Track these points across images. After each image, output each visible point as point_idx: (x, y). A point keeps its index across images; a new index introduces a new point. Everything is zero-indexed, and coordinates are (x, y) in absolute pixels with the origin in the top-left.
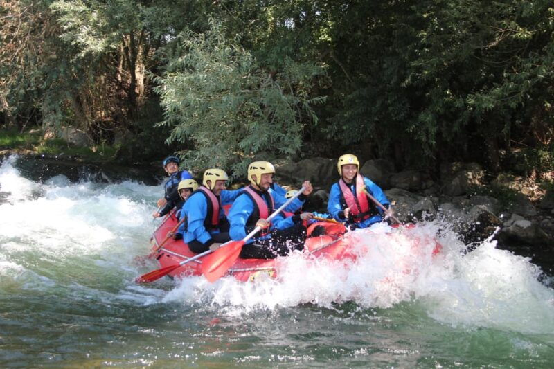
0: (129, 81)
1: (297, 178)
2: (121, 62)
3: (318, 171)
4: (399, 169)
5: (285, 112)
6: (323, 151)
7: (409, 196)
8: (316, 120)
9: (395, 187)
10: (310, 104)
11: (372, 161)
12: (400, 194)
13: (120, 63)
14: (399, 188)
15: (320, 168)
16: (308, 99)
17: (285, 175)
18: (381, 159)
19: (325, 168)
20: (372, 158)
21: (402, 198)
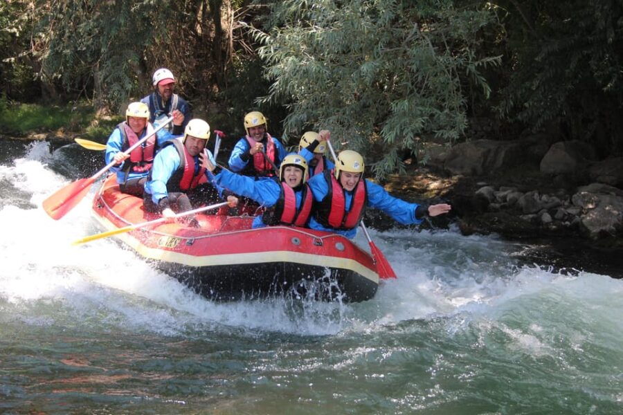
0: (212, 34)
1: (451, 170)
2: (201, 8)
3: (482, 160)
4: (602, 155)
5: (442, 79)
6: (489, 129)
7: (617, 195)
8: (488, 92)
9: (594, 181)
10: (478, 68)
11: (561, 144)
12: (604, 192)
13: (199, 8)
14: (601, 183)
15: (485, 155)
16: (475, 60)
17: (435, 165)
18: (574, 141)
19: (492, 154)
20: (561, 139)
21: (607, 198)
